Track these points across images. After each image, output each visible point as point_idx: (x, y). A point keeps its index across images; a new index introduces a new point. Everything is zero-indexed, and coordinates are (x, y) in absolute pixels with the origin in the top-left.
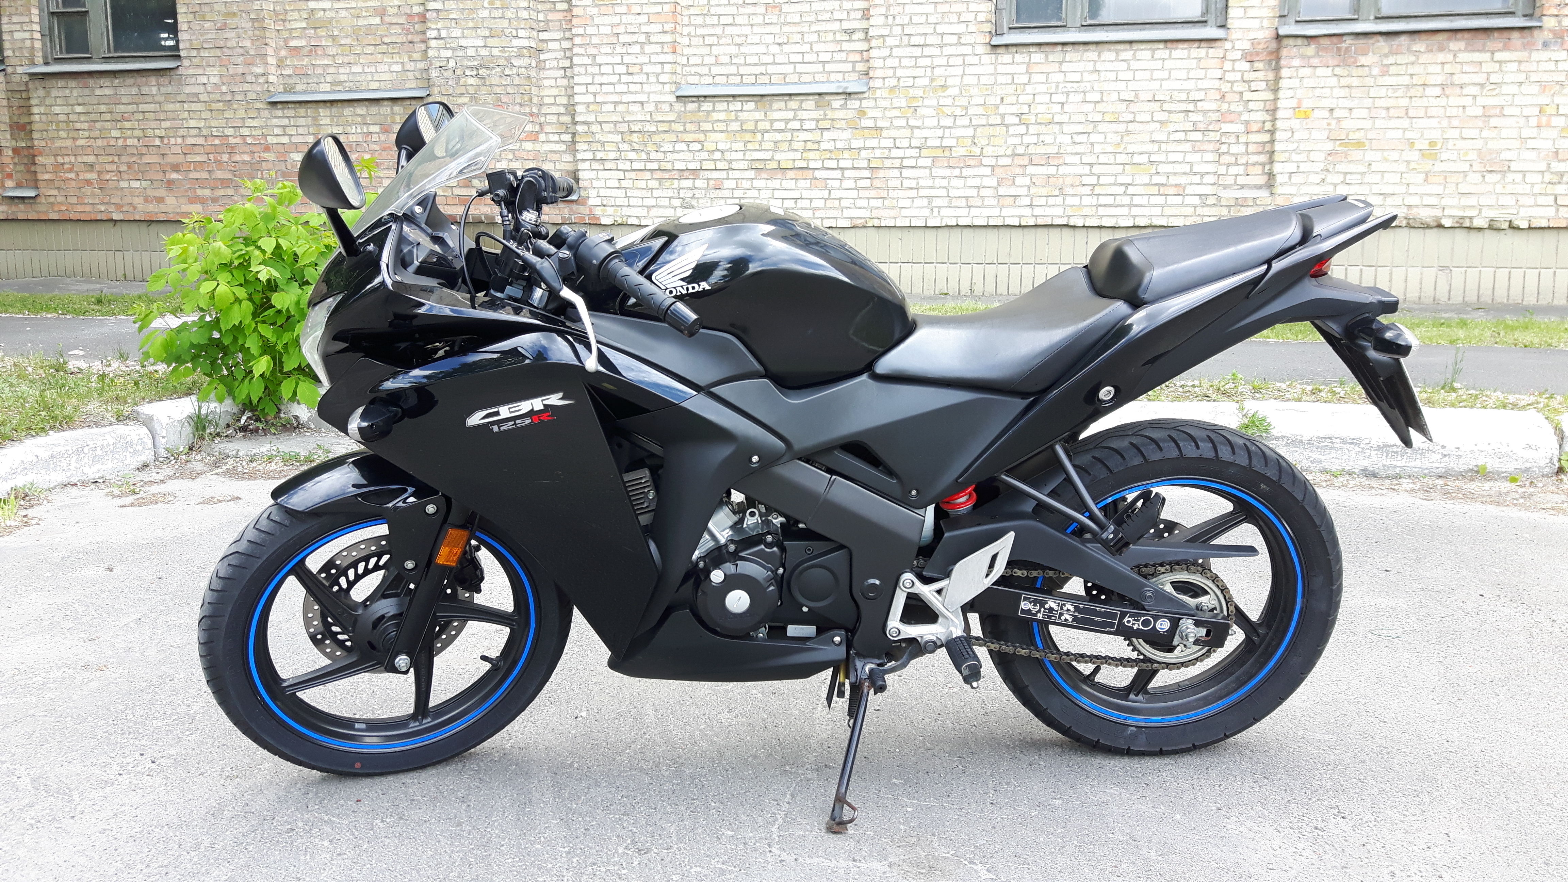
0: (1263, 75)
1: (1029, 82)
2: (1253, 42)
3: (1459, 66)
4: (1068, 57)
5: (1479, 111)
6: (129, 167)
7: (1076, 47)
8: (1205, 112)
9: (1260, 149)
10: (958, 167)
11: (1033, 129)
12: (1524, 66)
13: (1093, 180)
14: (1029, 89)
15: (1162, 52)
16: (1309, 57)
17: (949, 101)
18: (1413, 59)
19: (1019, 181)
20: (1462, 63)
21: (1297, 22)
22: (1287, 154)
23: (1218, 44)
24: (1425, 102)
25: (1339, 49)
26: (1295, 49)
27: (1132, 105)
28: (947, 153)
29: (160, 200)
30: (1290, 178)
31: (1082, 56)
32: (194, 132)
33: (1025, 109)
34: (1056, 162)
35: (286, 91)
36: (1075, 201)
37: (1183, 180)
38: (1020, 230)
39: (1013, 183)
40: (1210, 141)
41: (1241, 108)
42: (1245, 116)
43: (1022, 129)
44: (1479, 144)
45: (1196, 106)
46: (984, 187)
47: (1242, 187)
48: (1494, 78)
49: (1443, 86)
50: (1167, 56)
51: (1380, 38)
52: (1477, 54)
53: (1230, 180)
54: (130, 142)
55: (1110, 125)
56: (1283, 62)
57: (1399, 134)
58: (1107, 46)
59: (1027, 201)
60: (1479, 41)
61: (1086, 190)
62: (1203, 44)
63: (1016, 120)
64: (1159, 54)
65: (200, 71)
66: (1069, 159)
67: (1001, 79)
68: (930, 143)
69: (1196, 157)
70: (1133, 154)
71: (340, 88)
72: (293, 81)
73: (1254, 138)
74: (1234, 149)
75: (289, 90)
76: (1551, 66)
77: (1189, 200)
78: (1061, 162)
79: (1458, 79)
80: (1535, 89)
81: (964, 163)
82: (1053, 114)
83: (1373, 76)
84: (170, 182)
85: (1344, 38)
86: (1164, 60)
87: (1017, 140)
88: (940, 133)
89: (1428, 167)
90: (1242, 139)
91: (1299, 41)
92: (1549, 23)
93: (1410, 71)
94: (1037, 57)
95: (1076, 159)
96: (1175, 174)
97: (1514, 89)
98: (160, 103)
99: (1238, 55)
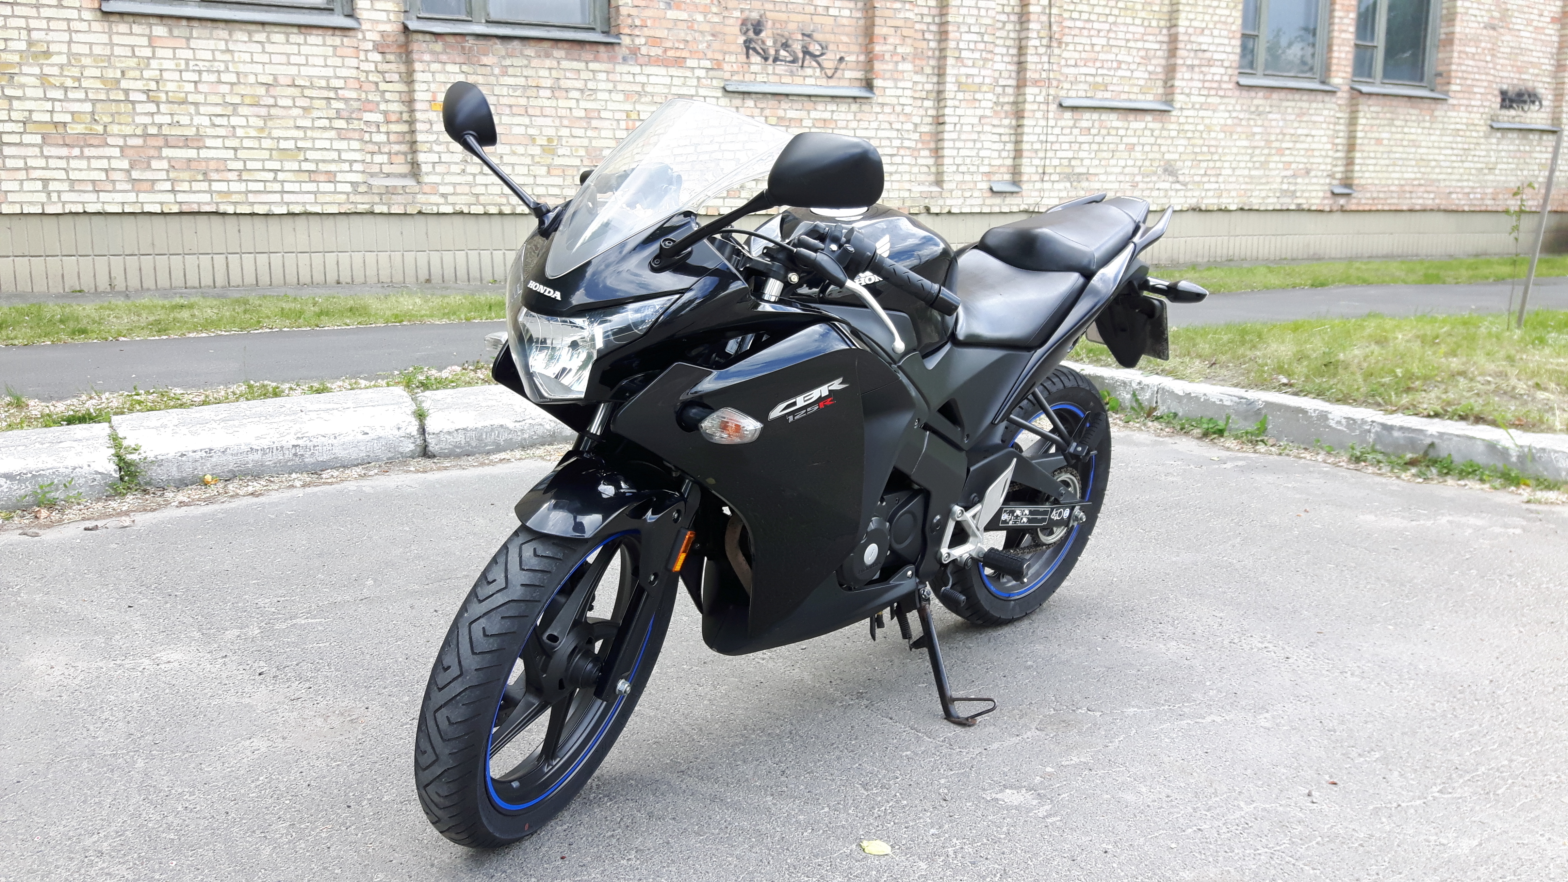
0: (395, 68)
1: (154, 57)
2: (382, 34)
3: (562, 72)
4: (195, 33)
5: (582, 114)
7: (204, 23)
8: (346, 100)
9: (401, 139)
10: (77, 146)
11: (163, 108)
12: (611, 76)
13: (239, 165)
14: (154, 64)
15: (296, 38)
16: (438, 53)
17: (55, 71)
18: (526, 62)
19: (155, 164)
20: (564, 70)
21: (418, 18)
22: (428, 145)
23: (351, 33)
24: (539, 102)
25: (463, 48)
26: (424, 45)
27: (271, 88)
28: (61, 130)
30: (434, 167)
31: (211, 34)
33: (153, 86)
34: (196, 144)
36: (223, 187)
37: (332, 167)
38: (162, 217)
39: (149, 166)
40: (354, 129)
41: (378, 99)
42: (383, 107)
43: (152, 108)
44: (585, 142)
45: (337, 94)
46: (113, 169)
47: (388, 175)
48: (591, 85)
49: (552, 88)
50: (302, 42)
51: (497, 41)
52: (575, 63)
53: (376, 169)
55: (251, 109)
56: (415, 56)
57: (521, 130)
58: (238, 25)
59: (168, 186)
60: (576, 51)
61: (233, 176)
62: (337, 32)
63: (143, 97)
64: (294, 38)
66: (209, 142)
67: (118, 51)
68: (36, 117)
69: (343, 145)
70: (279, 139)
73: (394, 128)
74: (377, 138)
76: (630, 78)
77: (340, 187)
78: (201, 144)
79: (564, 83)
80: (620, 97)
81: (84, 141)
82: (187, 93)
83: (495, 76)
85: (467, 38)
86: (299, 44)
87: (147, 120)
88: (48, 106)
89: (549, 161)
90: (383, 129)
91: (428, 37)
92: (626, 40)
93: (525, 74)
94: (160, 30)
95: (218, 143)
96: (324, 161)
97: (605, 96)
99: (370, 46)
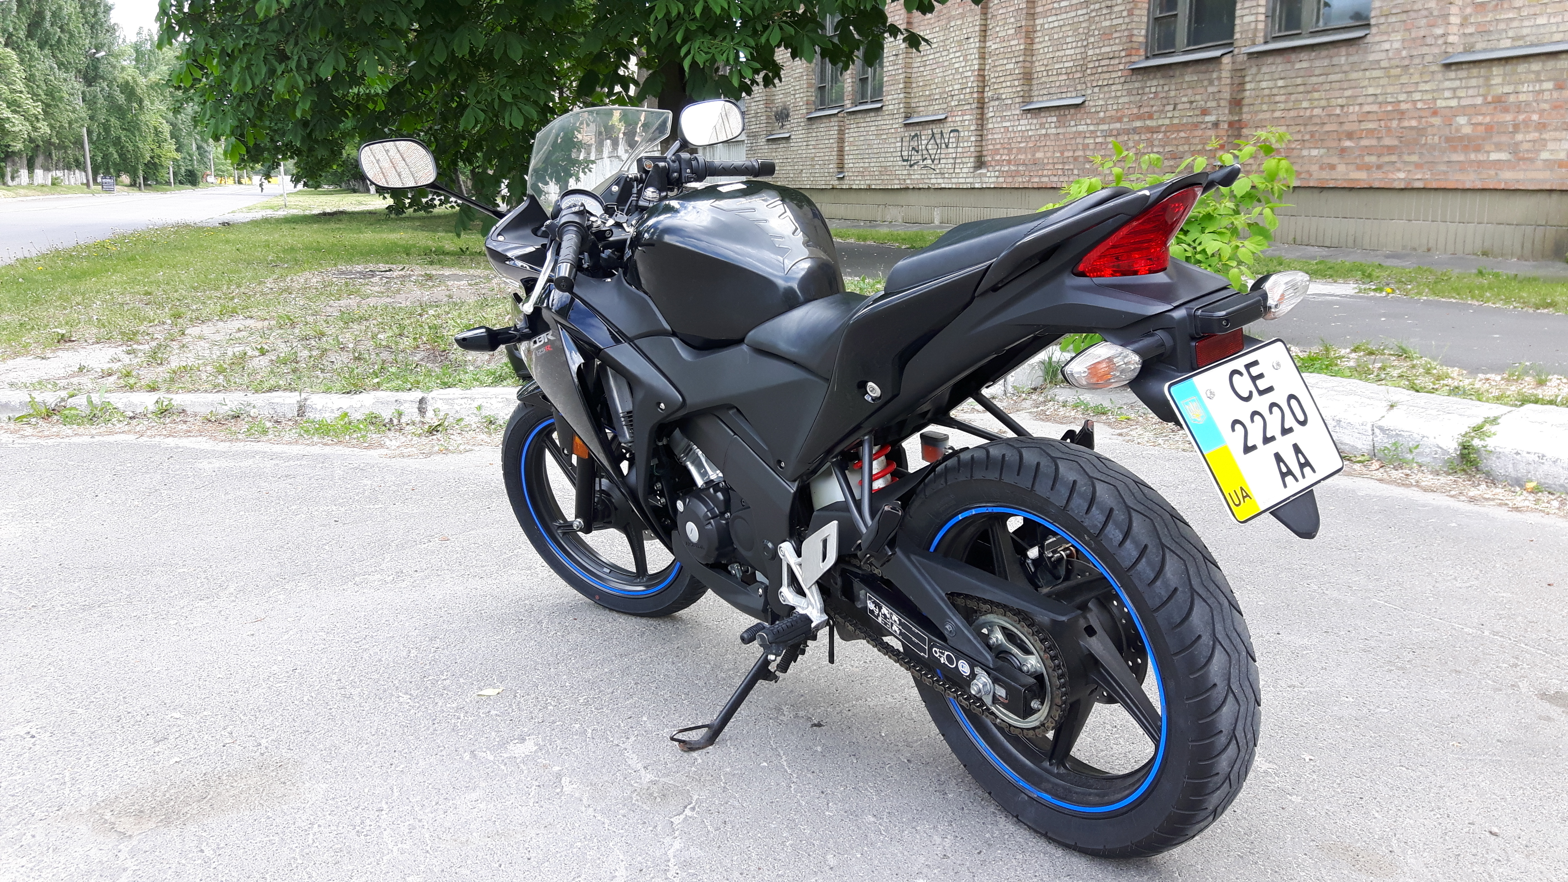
6: (1312, 136)
29: (1333, 167)
32: (1370, 99)
35: (1466, 51)
54: (1316, 112)
65: (1385, 38)
71: (1521, 43)
72: (1473, 40)
75: (1468, 50)
84: (1343, 150)
98: (1345, 72)
